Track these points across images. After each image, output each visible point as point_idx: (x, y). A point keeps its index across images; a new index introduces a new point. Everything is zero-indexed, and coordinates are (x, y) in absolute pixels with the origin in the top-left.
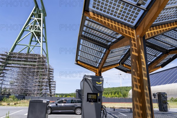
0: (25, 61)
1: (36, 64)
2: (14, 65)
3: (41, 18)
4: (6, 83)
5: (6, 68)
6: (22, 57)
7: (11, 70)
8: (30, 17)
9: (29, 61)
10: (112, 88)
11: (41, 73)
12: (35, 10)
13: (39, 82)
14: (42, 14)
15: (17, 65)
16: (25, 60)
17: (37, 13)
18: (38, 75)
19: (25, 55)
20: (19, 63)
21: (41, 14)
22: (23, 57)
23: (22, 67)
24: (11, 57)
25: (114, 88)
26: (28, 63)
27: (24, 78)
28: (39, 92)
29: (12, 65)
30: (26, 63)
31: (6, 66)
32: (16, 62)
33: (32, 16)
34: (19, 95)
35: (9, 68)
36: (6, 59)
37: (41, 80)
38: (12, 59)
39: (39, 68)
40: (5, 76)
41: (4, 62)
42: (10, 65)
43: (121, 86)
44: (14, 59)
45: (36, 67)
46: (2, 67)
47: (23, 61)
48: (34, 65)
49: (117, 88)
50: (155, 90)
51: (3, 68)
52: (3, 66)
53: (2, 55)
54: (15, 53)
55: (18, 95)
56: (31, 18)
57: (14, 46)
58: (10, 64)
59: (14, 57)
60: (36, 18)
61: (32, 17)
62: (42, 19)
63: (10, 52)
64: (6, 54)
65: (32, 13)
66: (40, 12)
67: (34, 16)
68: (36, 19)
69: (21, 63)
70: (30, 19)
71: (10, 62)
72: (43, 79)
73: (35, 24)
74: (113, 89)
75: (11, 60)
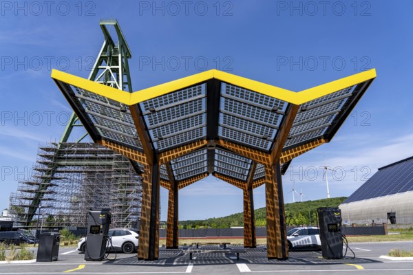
0: (91, 159)
1: (113, 162)
2: (71, 167)
3: (118, 65)
4: (57, 205)
5: (56, 175)
6: (84, 151)
7: (65, 178)
8: (97, 66)
9: (99, 159)
10: (305, 202)
11: (124, 182)
12: (105, 50)
13: (121, 199)
14: (120, 55)
15: (76, 169)
16: (91, 155)
17: (111, 54)
18: (117, 186)
19: (91, 147)
20: (79, 162)
21: (118, 57)
22: (88, 151)
23: (85, 172)
24: (64, 152)
25: (310, 201)
26: (97, 163)
27: (91, 194)
28: (121, 221)
29: (67, 169)
30: (92, 163)
31: (55, 171)
32: (73, 163)
33: (100, 63)
34: (78, 228)
35: (63, 175)
36: (55, 158)
37: (124, 196)
38: (66, 155)
39: (118, 171)
40: (56, 190)
41: (51, 164)
42: (63, 169)
43: (329, 197)
44: (69, 156)
45: (113, 169)
46: (48, 174)
47: (87, 158)
48: (109, 166)
49: (318, 201)
50: (393, 204)
51: (49, 176)
52: (50, 171)
53: (48, 150)
54: (70, 144)
55: (76, 229)
56: (100, 67)
57: (69, 129)
58: (63, 166)
59: (69, 152)
60: (109, 65)
61: (100, 65)
62: (120, 67)
63: (61, 142)
64: (54, 146)
65: (101, 57)
66: (116, 51)
67: (104, 61)
68: (108, 68)
69: (85, 162)
70: (97, 70)
71: (63, 163)
72: (128, 193)
73: (107, 81)
74: (307, 204)
75: (64, 159)
